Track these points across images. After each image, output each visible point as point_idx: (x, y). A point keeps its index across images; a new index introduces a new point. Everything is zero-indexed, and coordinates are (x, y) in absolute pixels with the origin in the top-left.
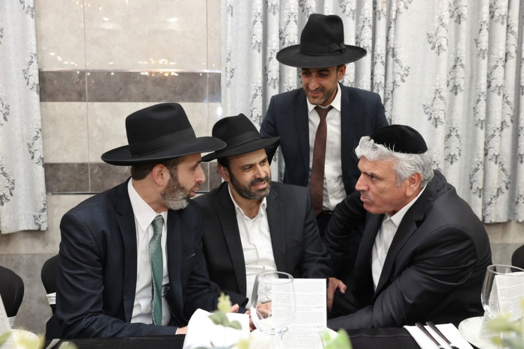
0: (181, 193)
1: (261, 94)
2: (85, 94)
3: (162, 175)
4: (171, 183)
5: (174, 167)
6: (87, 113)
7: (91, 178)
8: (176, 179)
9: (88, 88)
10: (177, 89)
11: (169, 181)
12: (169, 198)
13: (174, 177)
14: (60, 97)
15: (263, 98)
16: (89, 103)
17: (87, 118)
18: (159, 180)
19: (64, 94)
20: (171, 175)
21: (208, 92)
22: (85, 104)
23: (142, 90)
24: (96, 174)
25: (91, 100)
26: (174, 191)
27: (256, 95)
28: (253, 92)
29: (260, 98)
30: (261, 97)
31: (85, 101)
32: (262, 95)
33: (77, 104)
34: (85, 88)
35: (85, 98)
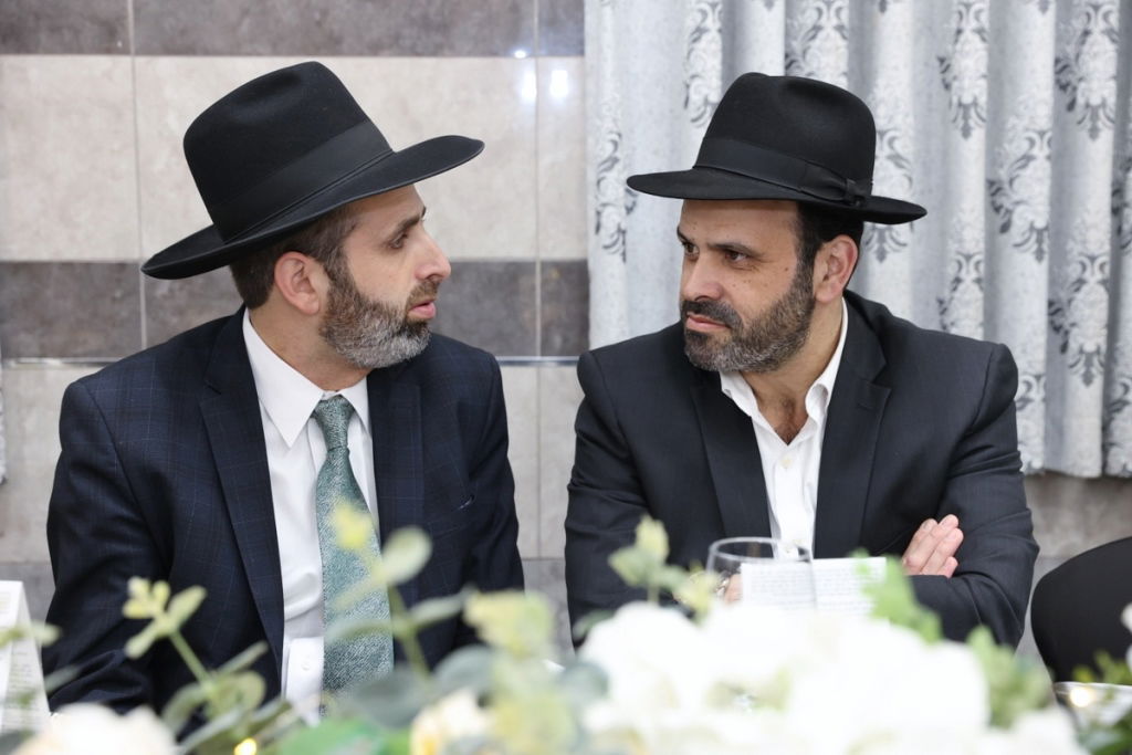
0: (377, 323)
1: (718, 25)
2: (124, 27)
3: (307, 280)
4: (336, 299)
5: (334, 252)
6: (134, 93)
7: (148, 312)
8: (347, 284)
9: (137, 10)
10: (432, 11)
11: (330, 294)
12: (345, 340)
13: (340, 282)
14: (43, 37)
15: (724, 40)
16: (141, 60)
17: (135, 111)
18: (302, 300)
19: (55, 30)
20: (331, 275)
21: (536, 20)
22: (124, 62)
23: (317, 16)
24: (165, 297)
25: (147, 50)
26: (353, 320)
27: (700, 31)
28: (691, 22)
29: (713, 41)
30: (718, 37)
31: (125, 51)
32: (720, 31)
33: (100, 63)
34: (125, 9)
35: (126, 43)
